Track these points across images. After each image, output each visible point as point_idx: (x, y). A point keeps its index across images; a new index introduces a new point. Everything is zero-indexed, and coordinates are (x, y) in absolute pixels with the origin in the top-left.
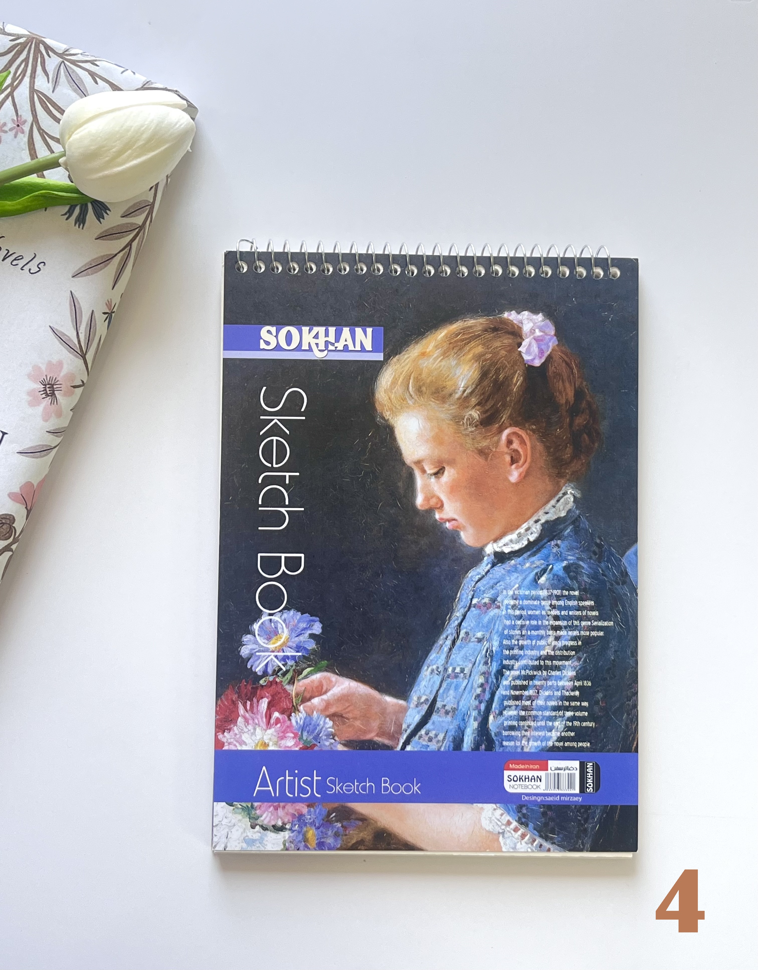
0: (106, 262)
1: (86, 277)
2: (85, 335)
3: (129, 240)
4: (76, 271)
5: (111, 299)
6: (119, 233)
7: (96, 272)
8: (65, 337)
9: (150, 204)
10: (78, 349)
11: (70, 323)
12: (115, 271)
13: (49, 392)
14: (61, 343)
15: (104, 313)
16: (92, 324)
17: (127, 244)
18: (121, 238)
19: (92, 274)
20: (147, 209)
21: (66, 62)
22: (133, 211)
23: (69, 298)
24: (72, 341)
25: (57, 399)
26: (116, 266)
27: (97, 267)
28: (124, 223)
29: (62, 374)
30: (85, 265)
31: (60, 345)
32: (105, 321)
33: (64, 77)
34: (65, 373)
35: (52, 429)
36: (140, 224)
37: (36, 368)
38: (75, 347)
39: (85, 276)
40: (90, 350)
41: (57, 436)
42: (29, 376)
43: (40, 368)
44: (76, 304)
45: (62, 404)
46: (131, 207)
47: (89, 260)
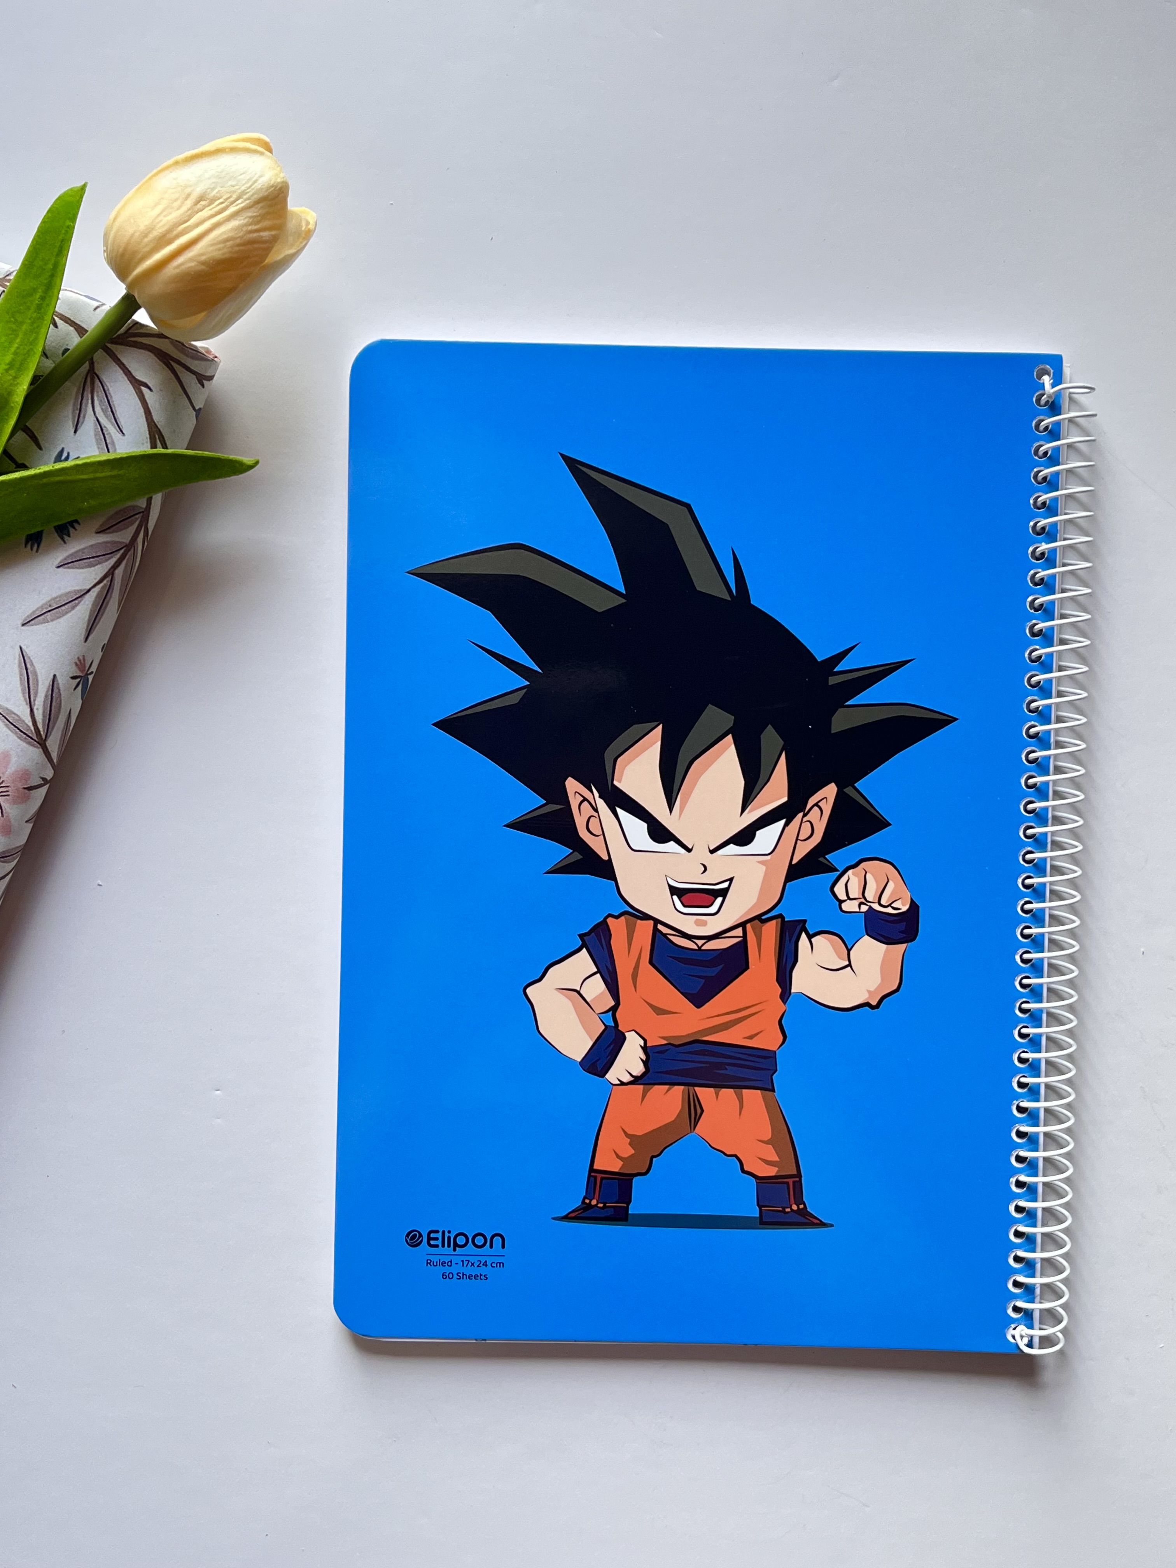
0: (74, 602)
1: (44, 625)
2: (44, 712)
3: (110, 566)
4: (28, 616)
5: (84, 656)
6: (93, 557)
7: (58, 618)
8: (13, 716)
9: (141, 511)
10: (32, 733)
11: (21, 695)
12: (88, 613)
14: (6, 725)
15: (73, 678)
16: (54, 695)
17: (107, 573)
18: (97, 565)
19: (52, 620)
20: (137, 519)
22: (115, 523)
23: (17, 657)
24: (24, 721)
25: (3, 808)
26: (90, 606)
27: (60, 609)
28: (99, 541)
29: (8, 770)
30: (42, 607)
32: (75, 689)
34: (13, 769)
36: (128, 542)
38: (27, 730)
39: (42, 623)
40: (53, 733)
44: (28, 666)
45: (10, 815)
46: (111, 517)
47: (48, 599)
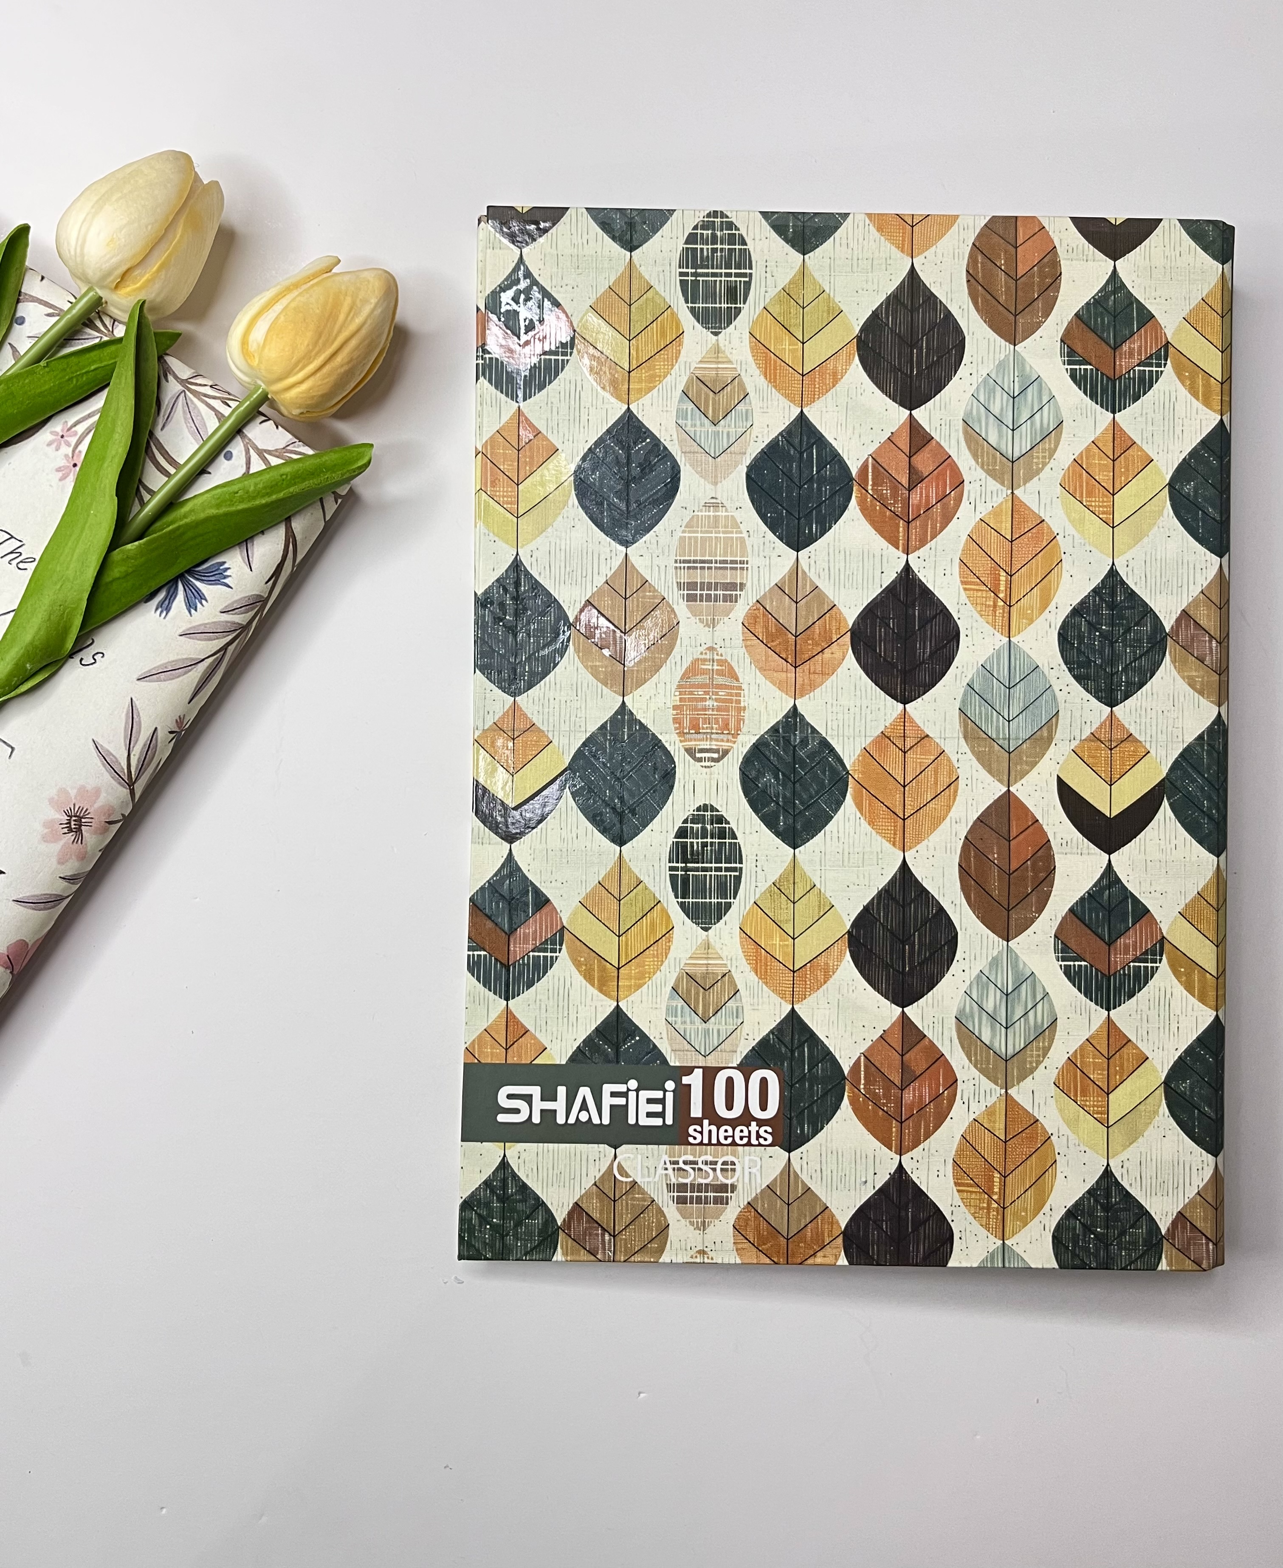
0: (188, 669)
1: (156, 683)
2: (140, 755)
3: (223, 643)
4: (144, 673)
5: (184, 714)
6: (214, 634)
7: (171, 679)
8: (111, 757)
9: (261, 600)
10: (124, 774)
11: (122, 740)
12: (196, 681)
13: (73, 827)
14: (103, 765)
15: (171, 732)
16: (152, 744)
17: (220, 648)
18: (213, 640)
19: (165, 681)
20: (255, 607)
21: (187, 392)
22: (240, 608)
23: (127, 706)
24: (119, 764)
25: (84, 837)
26: (199, 675)
27: (173, 672)
28: (223, 621)
29: (96, 806)
30: (158, 667)
31: (102, 767)
32: (169, 742)
33: (181, 413)
34: (101, 804)
35: (69, 874)
36: (243, 625)
37: (63, 791)
38: (121, 770)
39: (155, 681)
40: (141, 779)
41: (73, 884)
42: (51, 801)
43: (67, 792)
44: (135, 716)
45: (89, 844)
46: (236, 601)
47: (167, 661)
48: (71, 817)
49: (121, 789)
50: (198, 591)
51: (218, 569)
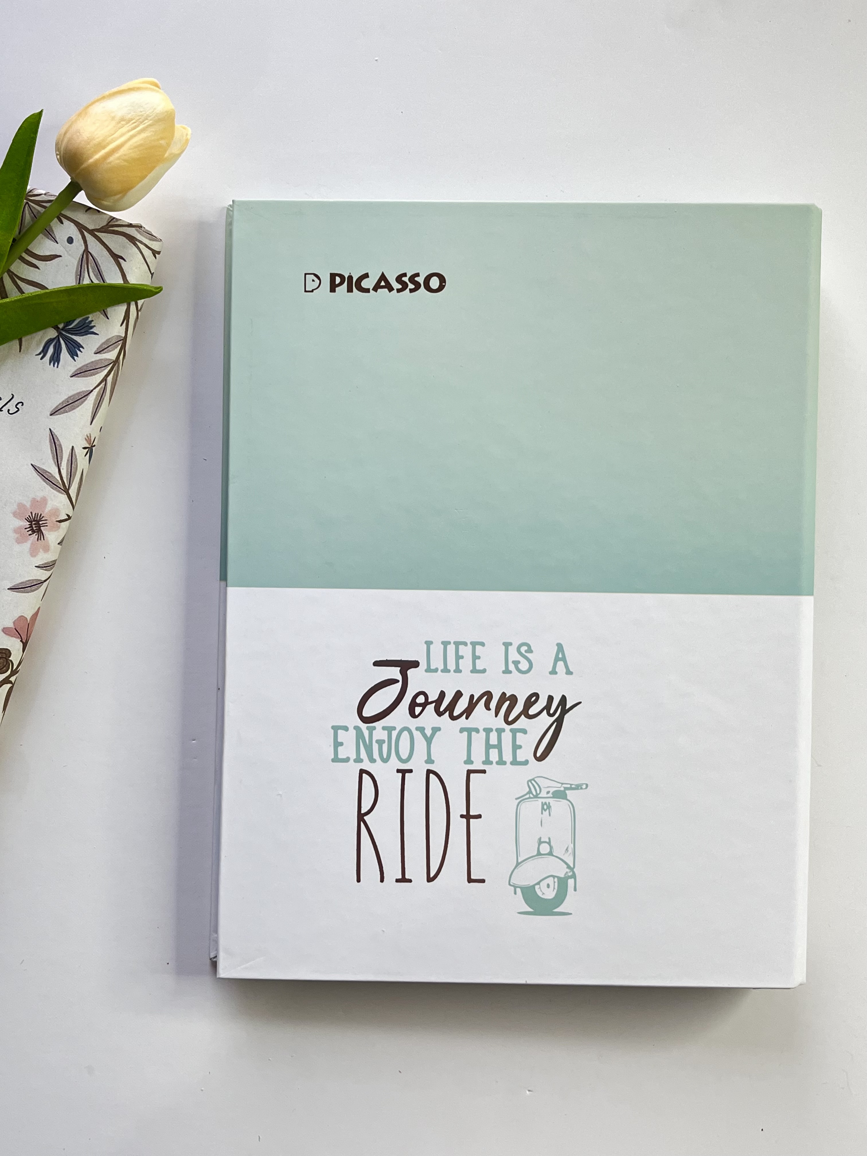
0: (82, 399)
2: (67, 471)
3: (104, 375)
4: (54, 409)
5: (90, 434)
7: (73, 409)
8: (47, 473)
9: (122, 339)
10: (61, 485)
11: (52, 460)
12: (92, 406)
13: (35, 529)
15: (85, 448)
16: (73, 460)
17: (102, 379)
18: (96, 374)
19: (69, 411)
20: (119, 344)
22: (106, 347)
23: (48, 436)
24: (55, 477)
25: (44, 534)
26: (93, 401)
27: (74, 404)
28: (97, 359)
29: (47, 510)
30: (62, 403)
31: (42, 481)
32: (85, 456)
35: (41, 564)
36: (114, 359)
37: (21, 506)
38: (57, 482)
39: (63, 413)
40: (73, 485)
41: (46, 570)
43: (23, 506)
44: (56, 441)
45: (49, 540)
46: (104, 343)
47: (66, 397)
48: (31, 522)
49: (60, 495)
50: (75, 342)
51: (85, 323)
